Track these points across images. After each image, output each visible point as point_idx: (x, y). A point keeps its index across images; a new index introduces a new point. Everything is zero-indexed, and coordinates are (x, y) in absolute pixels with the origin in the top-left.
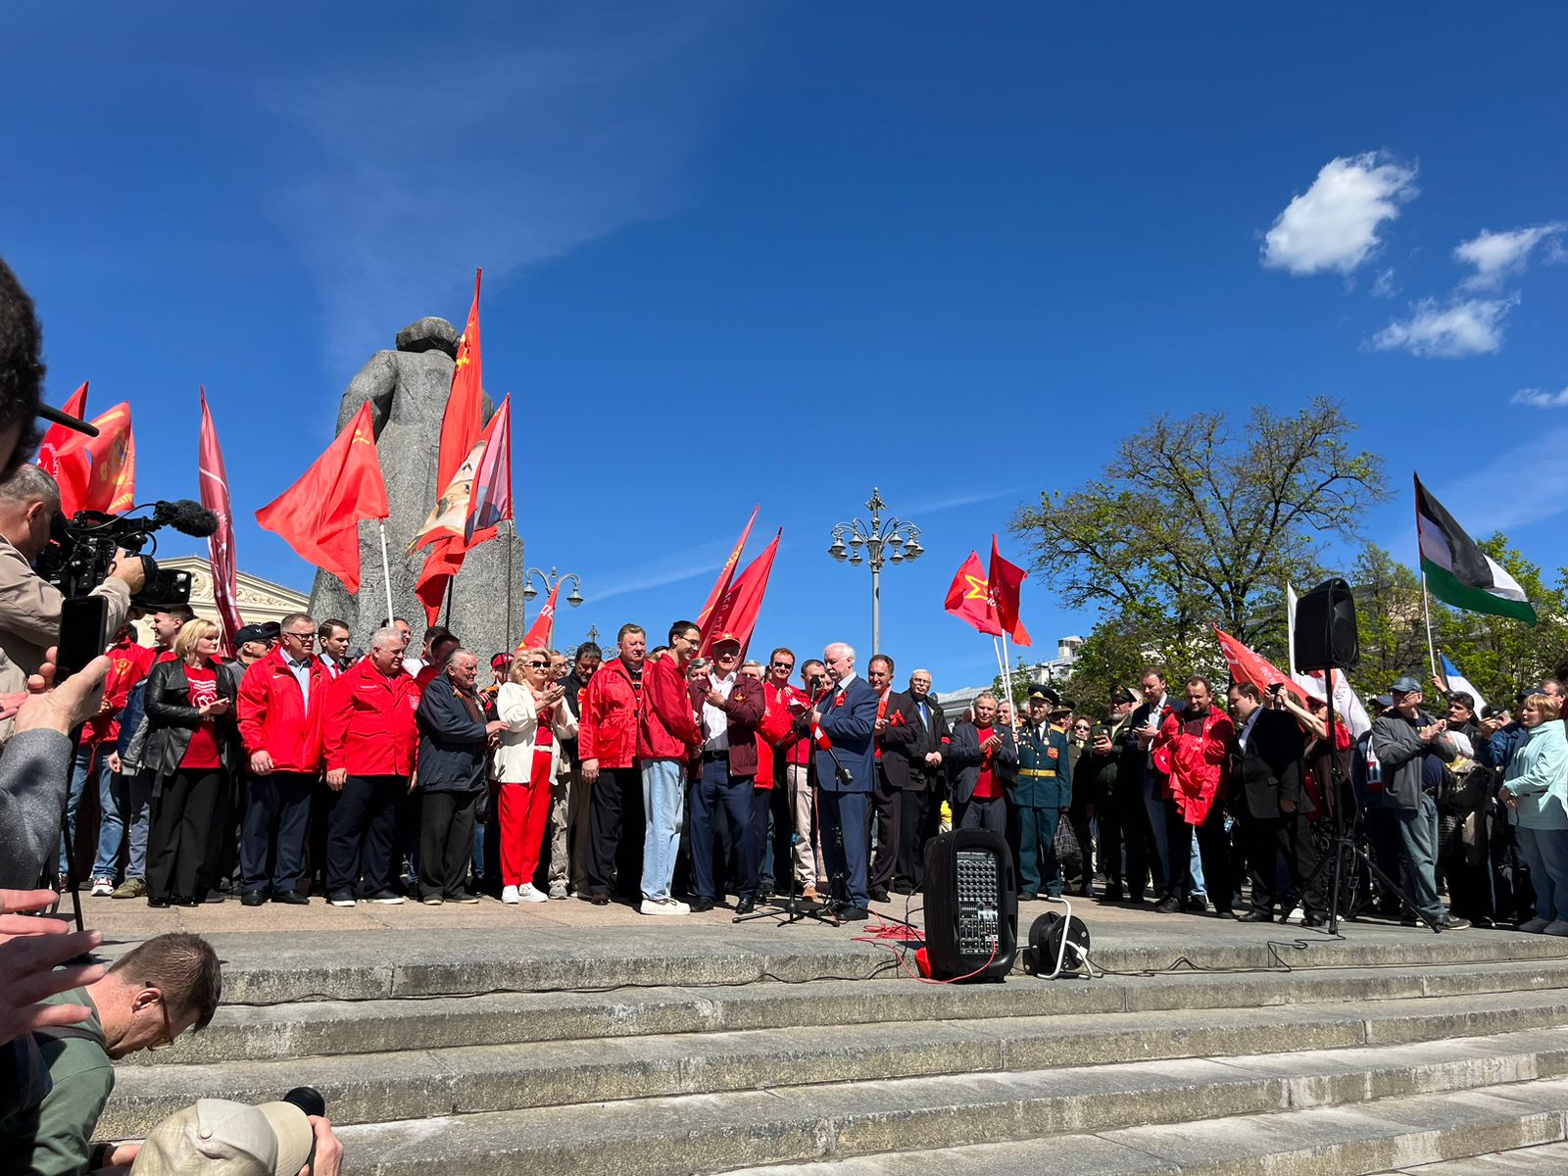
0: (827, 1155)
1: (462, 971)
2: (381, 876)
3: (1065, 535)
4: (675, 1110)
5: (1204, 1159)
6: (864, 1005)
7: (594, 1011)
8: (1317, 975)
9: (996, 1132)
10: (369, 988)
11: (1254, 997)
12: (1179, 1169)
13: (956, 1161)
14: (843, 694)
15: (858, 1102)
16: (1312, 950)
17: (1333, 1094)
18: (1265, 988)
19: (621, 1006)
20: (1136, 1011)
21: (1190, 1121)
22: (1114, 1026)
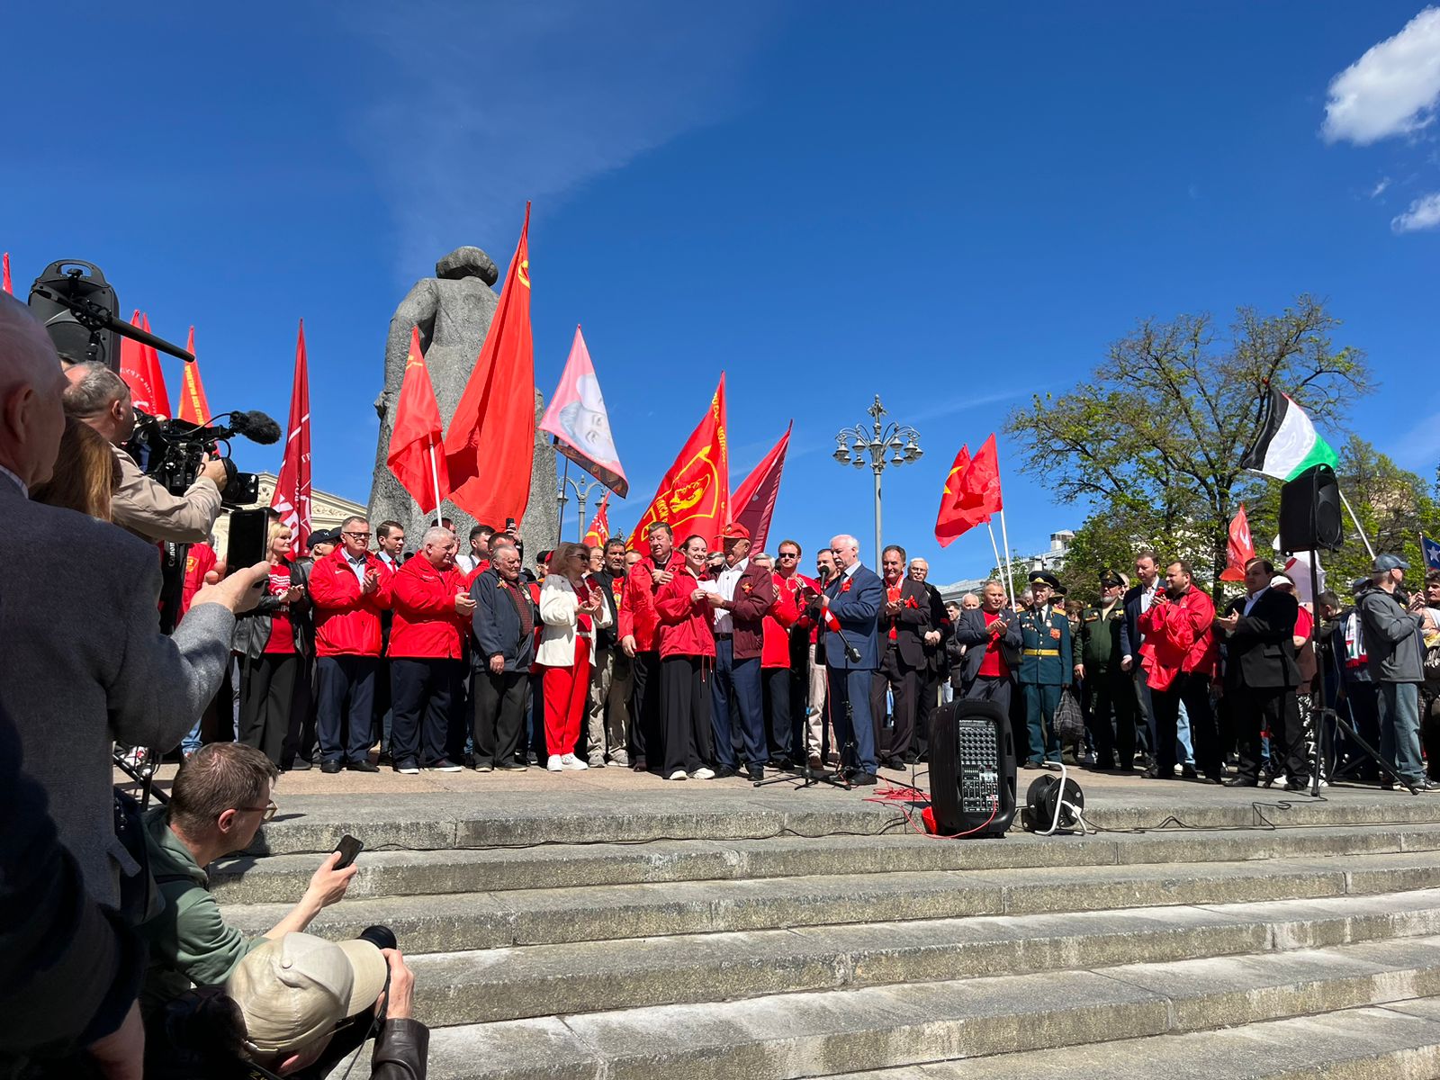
0: (845, 985)
1: (516, 825)
2: (440, 747)
3: (1056, 435)
4: (708, 944)
5: (1193, 992)
6: (876, 857)
7: (633, 860)
8: (1301, 833)
9: (998, 967)
10: (437, 840)
11: (1240, 852)
12: (1169, 1001)
13: (963, 991)
14: (849, 580)
15: (873, 939)
16: (1295, 810)
17: (1315, 938)
18: (1250, 844)
19: (657, 855)
20: (1127, 864)
21: (1180, 960)
22: (1108, 876)
